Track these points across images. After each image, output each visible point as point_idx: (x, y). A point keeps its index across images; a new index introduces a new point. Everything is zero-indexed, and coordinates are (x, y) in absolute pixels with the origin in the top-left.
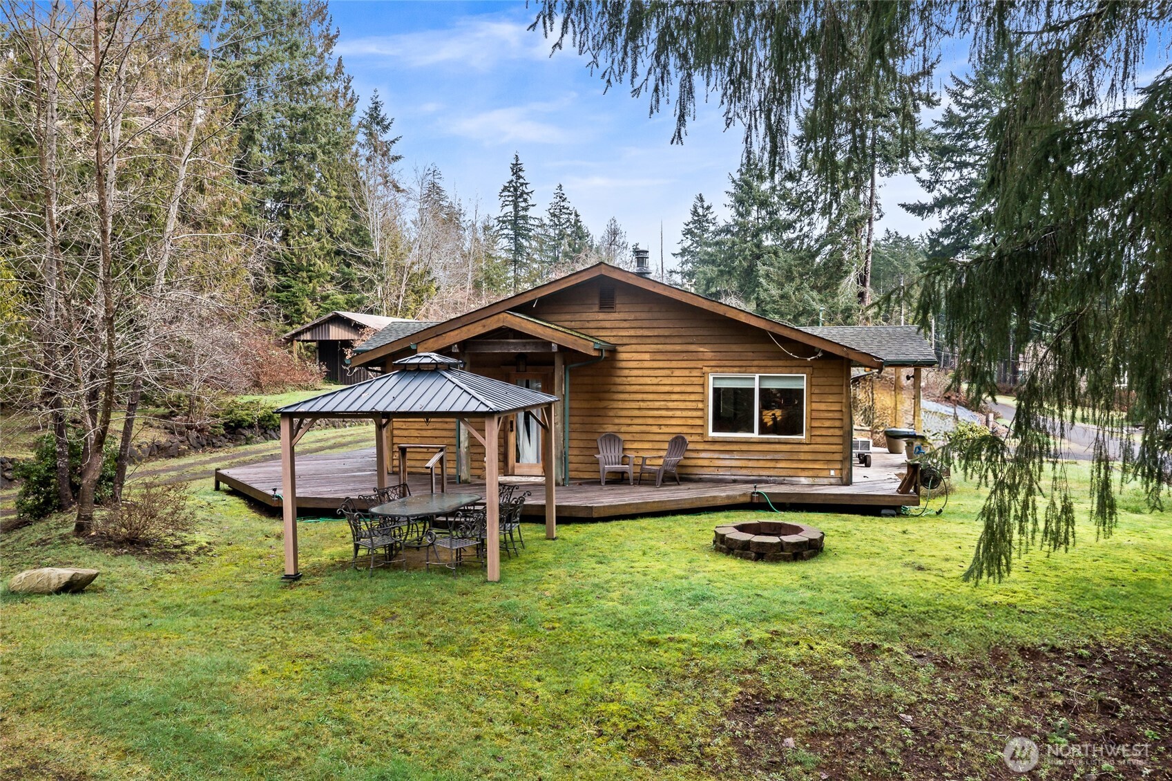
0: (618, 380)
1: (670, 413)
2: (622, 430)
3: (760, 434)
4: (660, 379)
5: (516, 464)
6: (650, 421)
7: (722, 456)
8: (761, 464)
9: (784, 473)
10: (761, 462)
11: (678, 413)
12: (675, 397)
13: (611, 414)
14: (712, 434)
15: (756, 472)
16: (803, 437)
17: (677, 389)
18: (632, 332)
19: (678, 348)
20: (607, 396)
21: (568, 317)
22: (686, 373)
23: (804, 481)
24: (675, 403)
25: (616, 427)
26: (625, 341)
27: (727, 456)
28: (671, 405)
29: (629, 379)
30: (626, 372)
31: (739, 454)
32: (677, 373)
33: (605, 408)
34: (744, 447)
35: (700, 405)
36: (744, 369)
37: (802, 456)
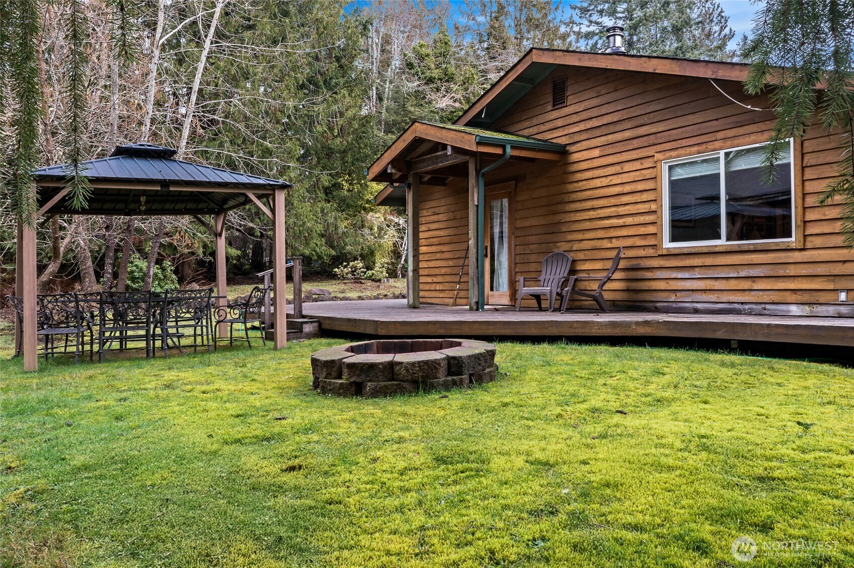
0: (571, 187)
1: (620, 222)
2: (574, 248)
3: (728, 239)
4: (610, 178)
5: (491, 293)
6: (600, 234)
7: (680, 275)
8: (732, 284)
9: (766, 297)
10: (733, 282)
11: (629, 220)
12: (625, 199)
13: (564, 229)
14: (668, 245)
15: (725, 297)
16: (793, 240)
17: (627, 188)
18: (582, 126)
19: (627, 134)
20: (560, 208)
21: (527, 124)
22: (637, 165)
23: (794, 309)
24: (627, 207)
25: (569, 245)
26: (576, 138)
27: (686, 275)
28: (622, 210)
29: (580, 184)
30: (579, 176)
31: (703, 270)
32: (627, 167)
33: (559, 223)
34: (709, 261)
35: (653, 207)
36: (703, 147)
37: (792, 271)
